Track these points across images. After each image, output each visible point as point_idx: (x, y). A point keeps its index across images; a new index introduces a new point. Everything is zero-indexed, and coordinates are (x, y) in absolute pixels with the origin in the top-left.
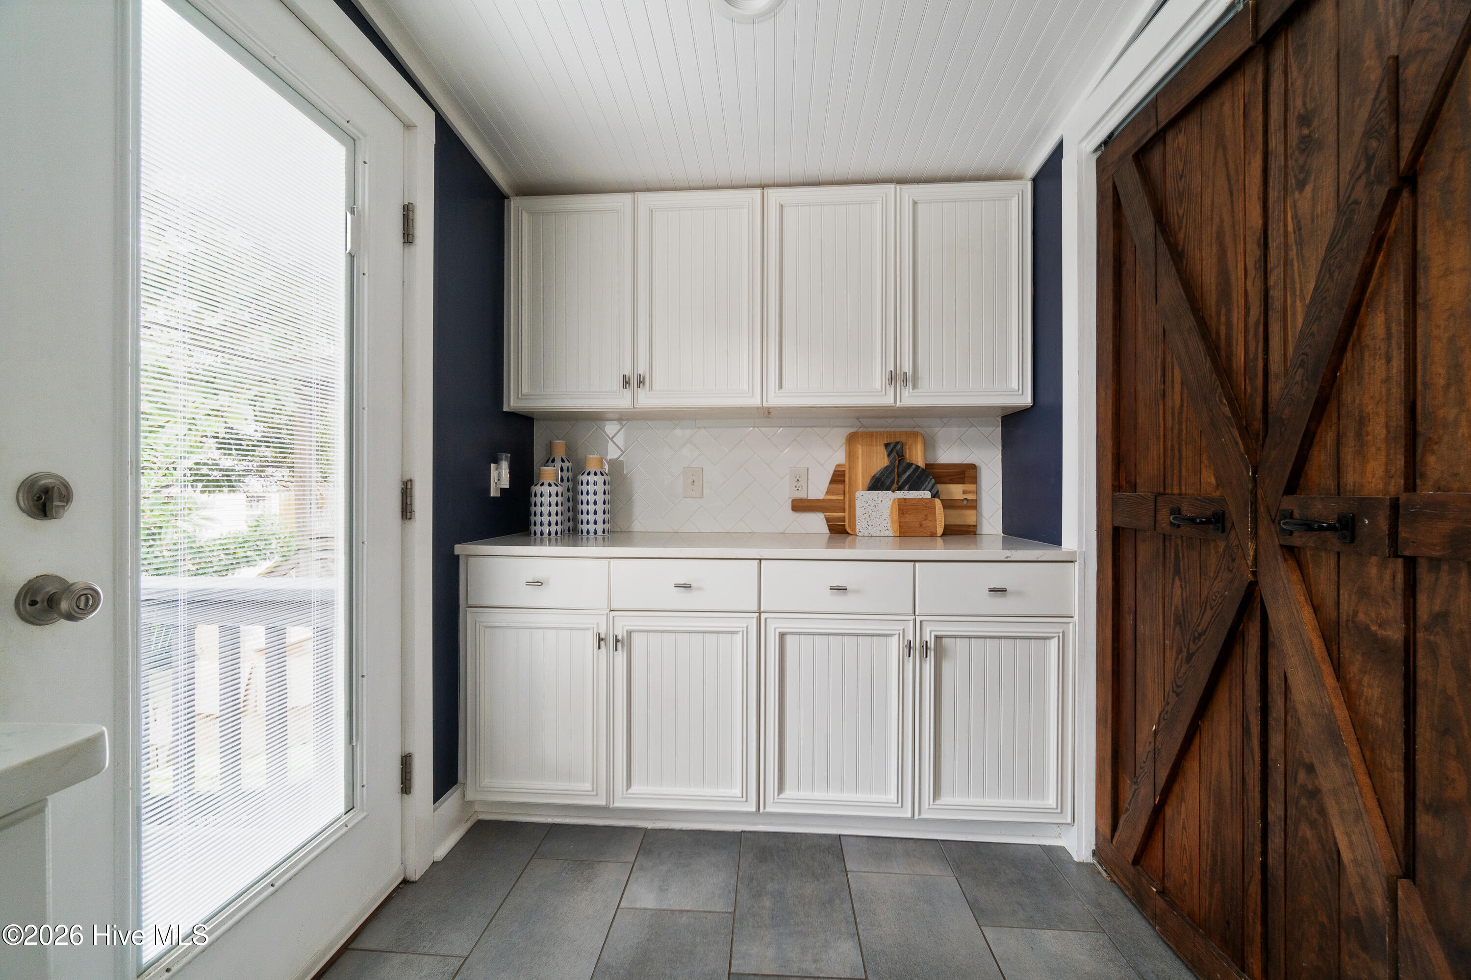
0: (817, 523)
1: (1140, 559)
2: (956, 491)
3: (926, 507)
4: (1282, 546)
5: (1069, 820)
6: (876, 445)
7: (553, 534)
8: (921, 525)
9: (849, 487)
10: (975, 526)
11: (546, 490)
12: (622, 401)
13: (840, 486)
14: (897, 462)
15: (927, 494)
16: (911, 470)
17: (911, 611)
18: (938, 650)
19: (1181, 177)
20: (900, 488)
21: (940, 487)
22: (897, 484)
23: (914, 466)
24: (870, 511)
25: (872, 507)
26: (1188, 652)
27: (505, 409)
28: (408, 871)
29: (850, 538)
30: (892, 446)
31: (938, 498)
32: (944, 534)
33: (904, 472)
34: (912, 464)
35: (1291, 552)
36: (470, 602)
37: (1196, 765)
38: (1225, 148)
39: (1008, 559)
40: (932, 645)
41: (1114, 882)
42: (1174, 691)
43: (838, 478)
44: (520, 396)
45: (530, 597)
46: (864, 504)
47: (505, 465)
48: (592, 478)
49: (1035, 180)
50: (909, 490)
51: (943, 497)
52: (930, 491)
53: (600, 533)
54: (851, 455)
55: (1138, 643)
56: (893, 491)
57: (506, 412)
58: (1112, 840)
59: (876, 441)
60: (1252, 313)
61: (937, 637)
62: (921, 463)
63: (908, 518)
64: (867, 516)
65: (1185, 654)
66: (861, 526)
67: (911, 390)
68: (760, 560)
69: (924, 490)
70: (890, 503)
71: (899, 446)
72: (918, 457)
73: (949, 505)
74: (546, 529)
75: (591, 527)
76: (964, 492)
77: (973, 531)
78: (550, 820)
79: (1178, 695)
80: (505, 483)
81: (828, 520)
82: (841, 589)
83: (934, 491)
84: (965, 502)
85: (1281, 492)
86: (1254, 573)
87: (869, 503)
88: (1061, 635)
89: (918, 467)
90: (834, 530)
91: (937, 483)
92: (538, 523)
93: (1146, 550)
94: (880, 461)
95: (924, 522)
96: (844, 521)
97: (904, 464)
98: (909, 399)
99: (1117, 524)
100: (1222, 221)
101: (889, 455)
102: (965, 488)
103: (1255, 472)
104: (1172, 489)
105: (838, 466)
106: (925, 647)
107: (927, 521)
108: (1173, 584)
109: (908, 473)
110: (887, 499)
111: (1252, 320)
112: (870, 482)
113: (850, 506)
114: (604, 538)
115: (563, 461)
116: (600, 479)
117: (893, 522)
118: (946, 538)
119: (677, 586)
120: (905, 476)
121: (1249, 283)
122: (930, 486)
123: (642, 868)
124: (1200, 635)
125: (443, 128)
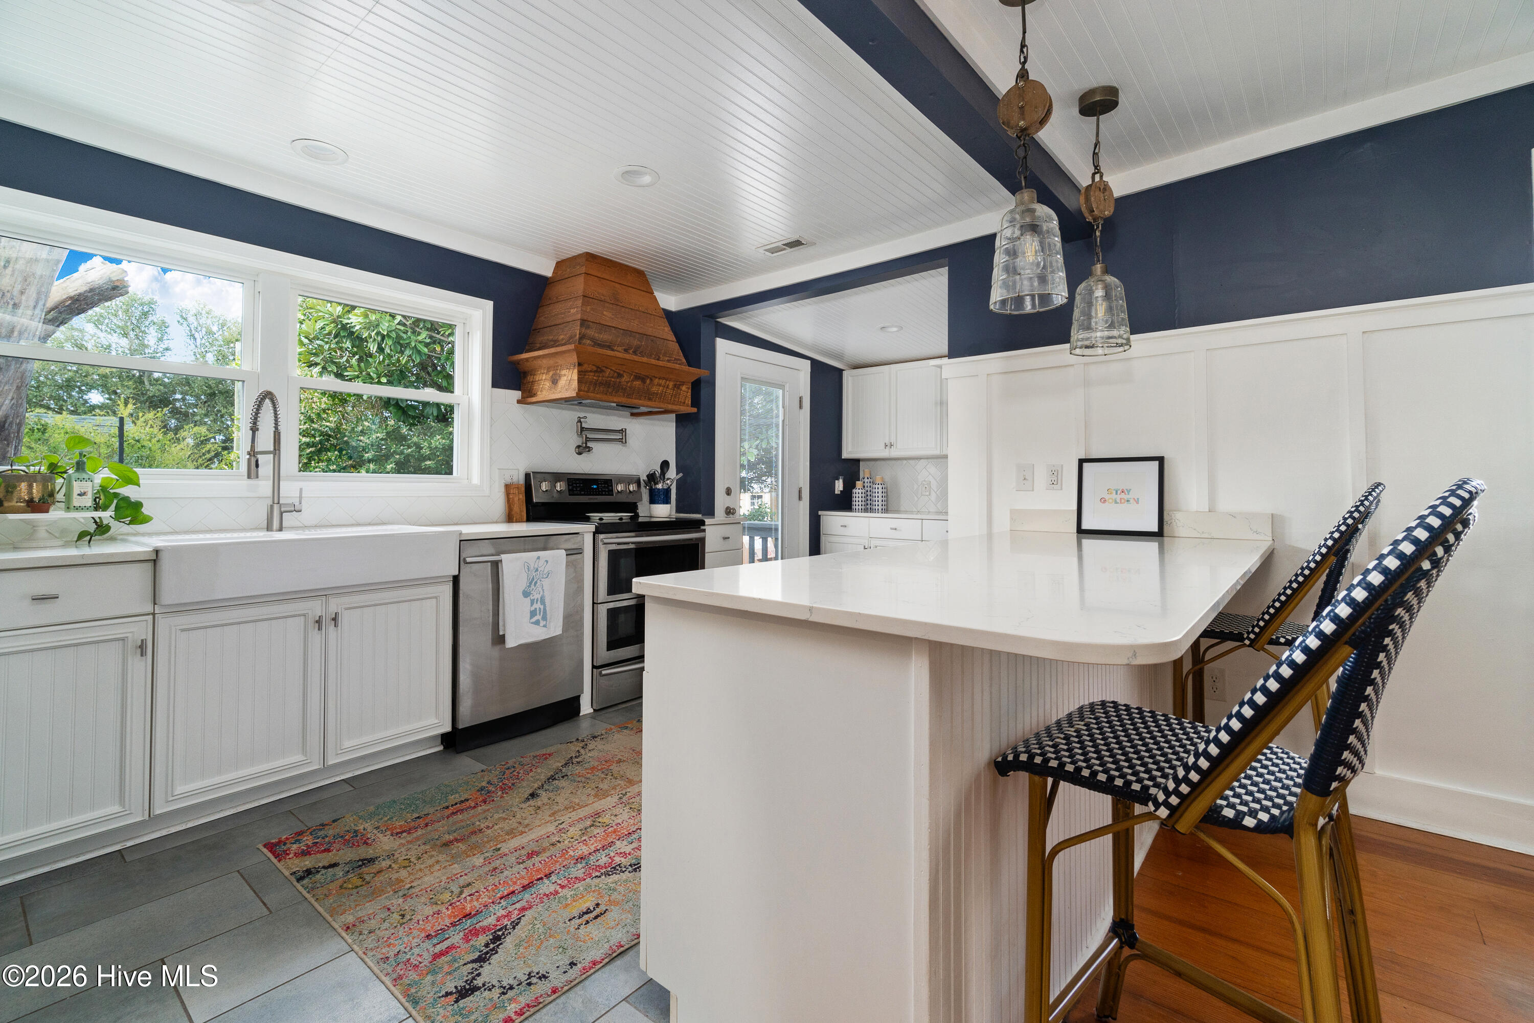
7: (862, 510)
11: (857, 491)
12: (885, 454)
27: (843, 457)
36: (824, 533)
44: (848, 452)
45: (842, 531)
47: (841, 481)
48: (877, 486)
57: (844, 460)
68: (922, 519)
74: (859, 507)
75: (876, 507)
80: (841, 489)
92: (855, 504)
115: (868, 478)
116: (880, 486)
119: (892, 529)
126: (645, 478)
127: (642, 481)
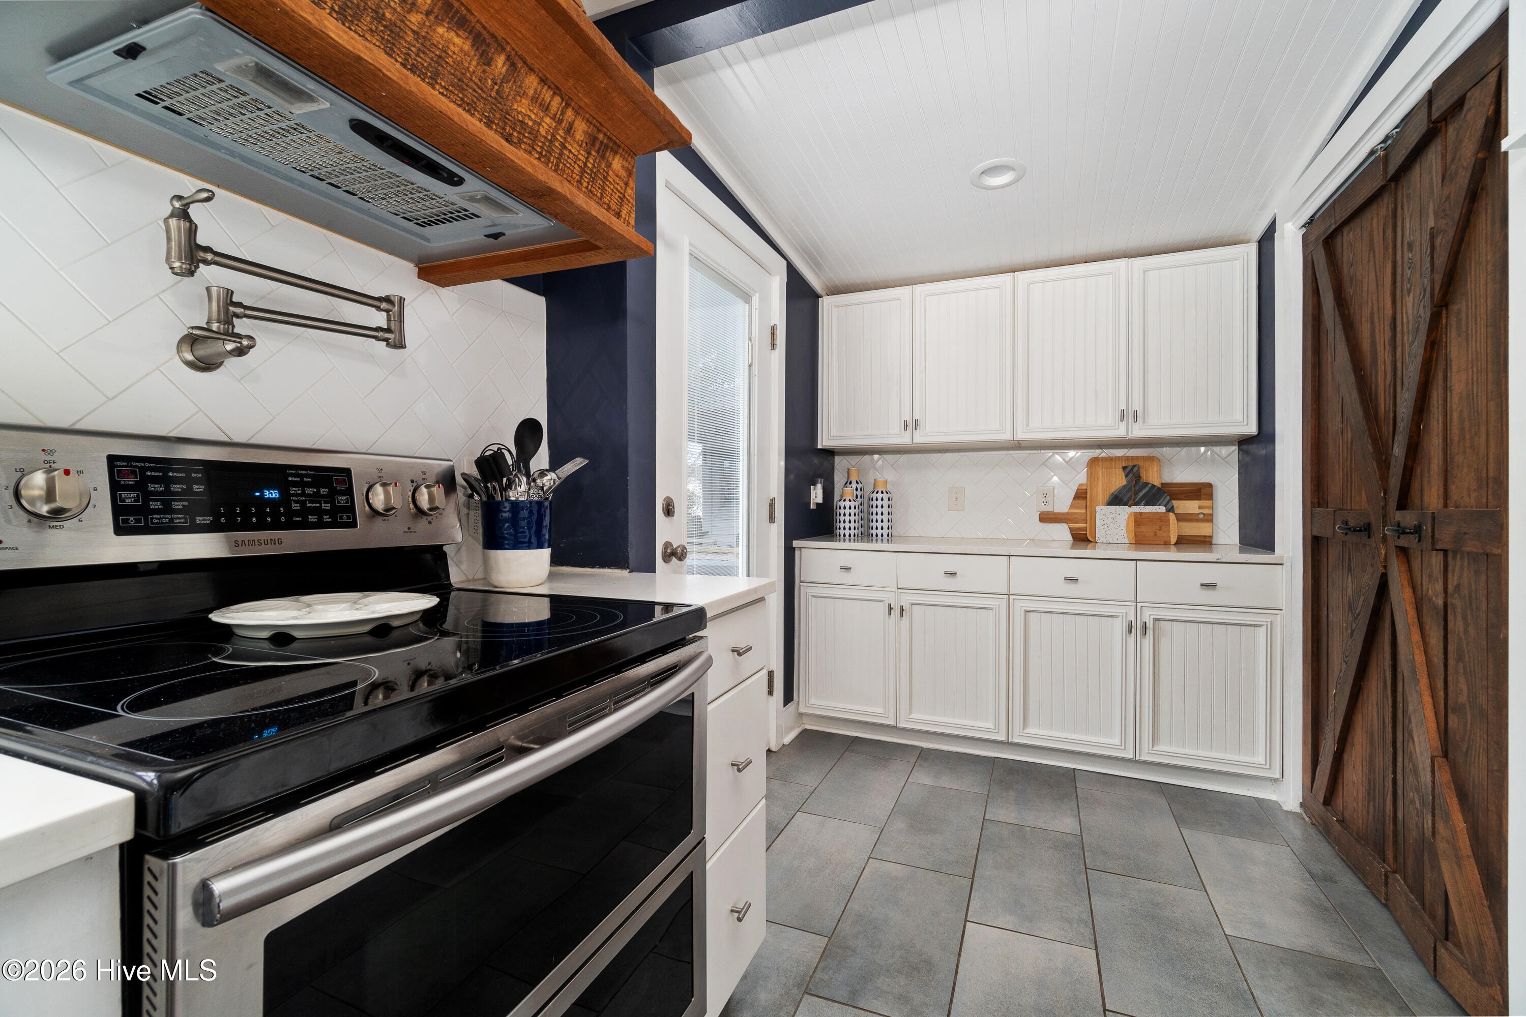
0: (1062, 532)
1: (1330, 561)
2: (1190, 506)
3: (1161, 520)
4: (1396, 547)
5: (1277, 775)
6: (1115, 468)
7: (852, 536)
8: (1156, 535)
9: (1090, 503)
10: (1211, 537)
11: (847, 504)
12: (904, 439)
13: (1082, 502)
14: (1134, 482)
15: (1162, 509)
16: (1147, 489)
17: (1133, 599)
18: (1157, 629)
19: (1352, 265)
20: (1137, 504)
21: (1175, 503)
22: (1134, 500)
23: (1150, 485)
24: (1109, 522)
25: (1110, 519)
26: (1351, 630)
27: (819, 447)
28: (771, 745)
29: (1090, 545)
30: (1129, 468)
31: (1173, 512)
32: (1176, 544)
33: (1141, 490)
34: (1149, 483)
35: (1403, 551)
36: (803, 579)
37: (1360, 716)
38: (1374, 252)
39: (1219, 561)
40: (1150, 625)
41: (1314, 825)
42: (1344, 661)
43: (1081, 495)
44: (830, 438)
45: (843, 577)
46: (1103, 517)
47: (819, 487)
48: (880, 496)
49: (1259, 242)
50: (1145, 505)
51: (1177, 511)
52: (1165, 506)
53: (885, 536)
54: (1091, 475)
55: (1329, 628)
56: (1130, 506)
57: (820, 450)
58: (1312, 790)
59: (1115, 464)
60: (1387, 377)
61: (1156, 620)
62: (1157, 483)
63: (1144, 529)
64: (1106, 526)
65: (1350, 631)
66: (1100, 535)
67: (1141, 424)
68: (1009, 556)
69: (1159, 505)
70: (1126, 516)
71: (1136, 469)
72: (1154, 477)
73: (1181, 518)
74: (847, 532)
75: (879, 532)
76: (1200, 508)
77: (1208, 542)
78: (854, 734)
79: (1346, 663)
80: (820, 500)
81: (1071, 529)
82: (1073, 580)
83: (1169, 506)
84: (1201, 516)
85: (1395, 509)
86: (1385, 567)
87: (1108, 516)
88: (1269, 624)
89: (1154, 486)
90: (1077, 538)
91: (1171, 499)
92: (842, 528)
93: (1333, 553)
94: (1119, 481)
95: (1158, 532)
96: (1086, 531)
97: (1141, 484)
98: (1139, 431)
99: (1315, 533)
100: (1373, 304)
101: (1126, 476)
102: (1200, 504)
103: (1385, 494)
104: (1347, 506)
105: (1080, 485)
106: (1145, 627)
107: (1162, 532)
108: (1347, 579)
109: (1144, 492)
110: (1124, 513)
111: (1388, 382)
112: (1109, 498)
113: (1091, 518)
114: (888, 540)
115: (857, 483)
116: (885, 496)
117: (1128, 532)
118: (1177, 545)
119: (946, 574)
120: (1141, 494)
121: (1386, 355)
122: (1165, 502)
123: (921, 766)
124: (1358, 615)
125: (792, 272)
126: (474, 472)
127: (459, 480)
